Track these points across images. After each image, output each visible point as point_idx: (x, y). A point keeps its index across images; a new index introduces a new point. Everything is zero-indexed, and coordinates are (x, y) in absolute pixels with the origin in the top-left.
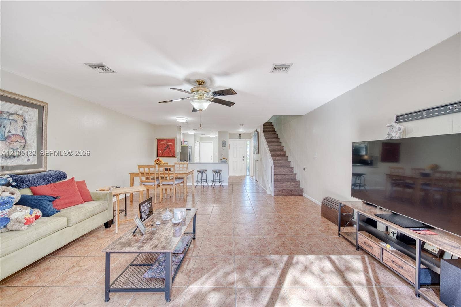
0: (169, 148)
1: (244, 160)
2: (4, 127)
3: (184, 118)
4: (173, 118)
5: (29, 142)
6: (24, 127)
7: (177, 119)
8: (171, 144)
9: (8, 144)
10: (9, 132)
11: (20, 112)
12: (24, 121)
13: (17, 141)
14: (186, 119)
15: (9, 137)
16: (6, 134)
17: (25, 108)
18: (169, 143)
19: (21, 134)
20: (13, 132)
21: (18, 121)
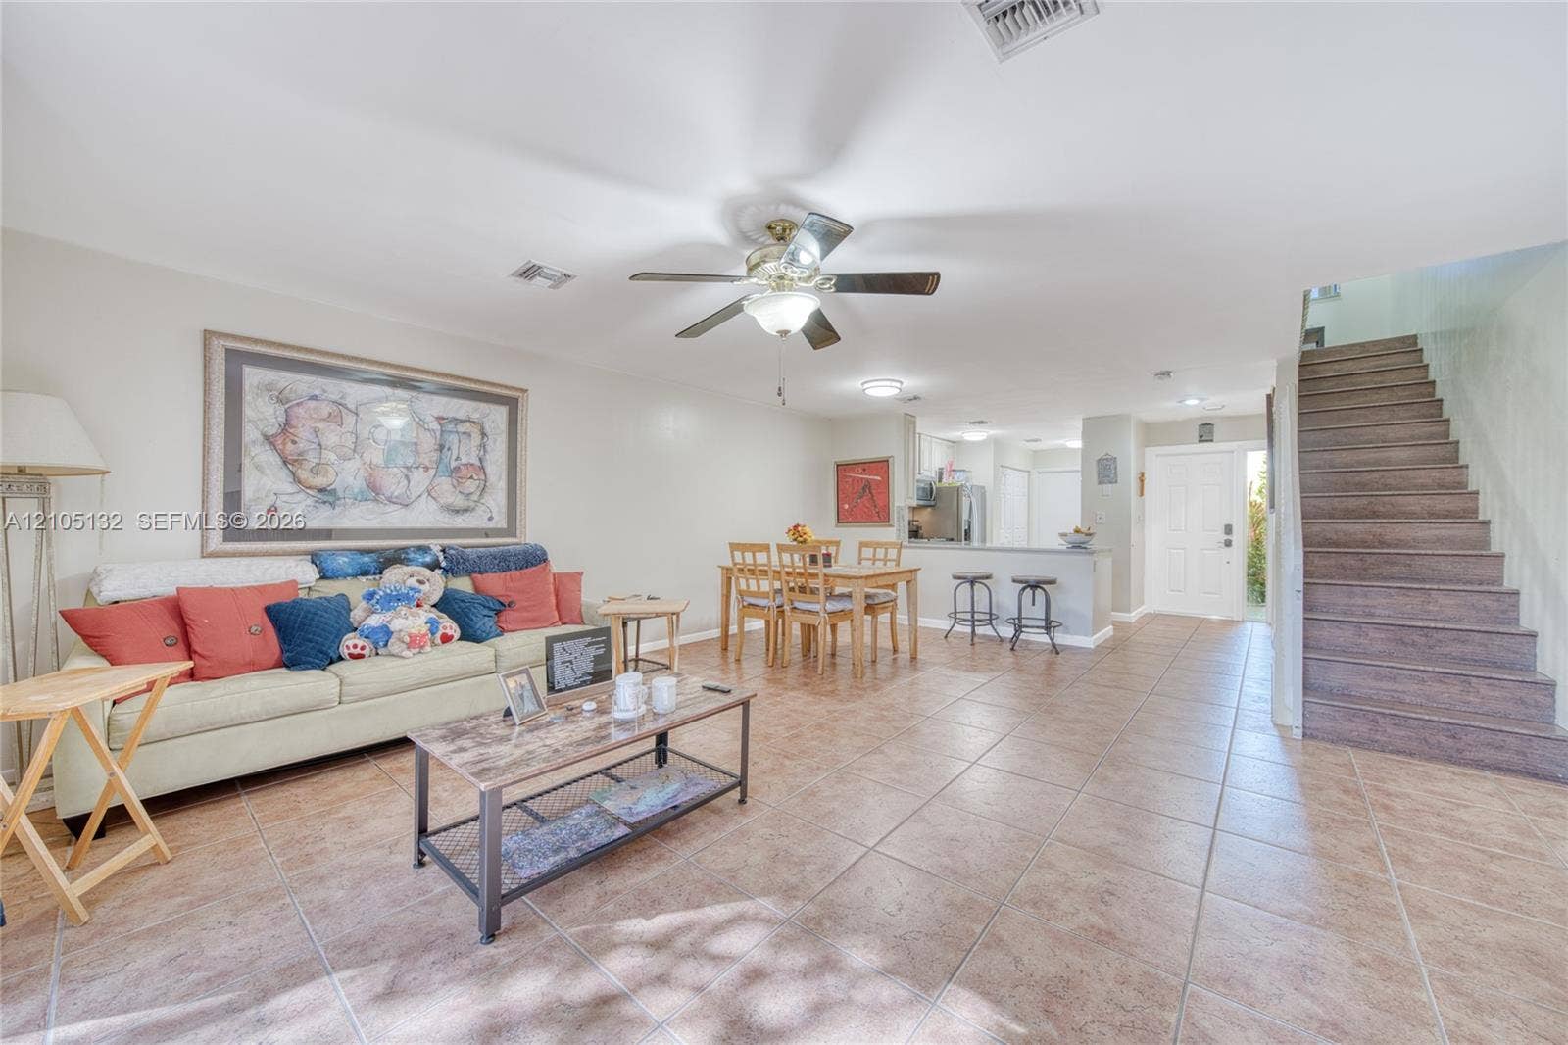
0: (870, 493)
1: (1228, 544)
2: (449, 449)
3: (889, 380)
4: (853, 385)
5: (492, 479)
6: (483, 446)
7: (866, 386)
8: (876, 478)
9: (455, 482)
10: (457, 458)
11: (475, 416)
12: (484, 435)
13: (471, 478)
14: (898, 385)
15: (457, 469)
16: (453, 464)
17: (483, 406)
18: (871, 477)
19: (478, 463)
20: (464, 460)
21: (473, 435)
